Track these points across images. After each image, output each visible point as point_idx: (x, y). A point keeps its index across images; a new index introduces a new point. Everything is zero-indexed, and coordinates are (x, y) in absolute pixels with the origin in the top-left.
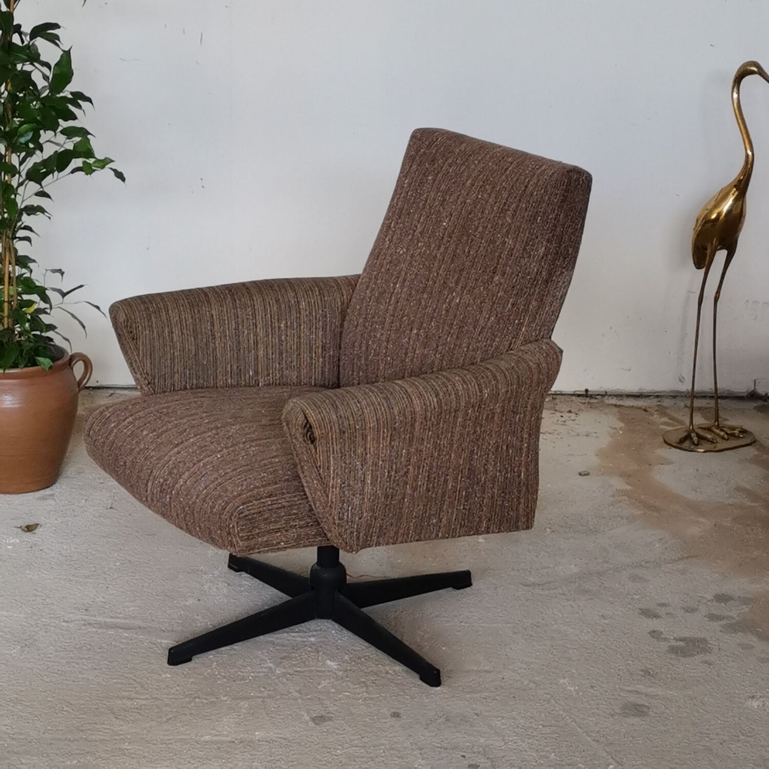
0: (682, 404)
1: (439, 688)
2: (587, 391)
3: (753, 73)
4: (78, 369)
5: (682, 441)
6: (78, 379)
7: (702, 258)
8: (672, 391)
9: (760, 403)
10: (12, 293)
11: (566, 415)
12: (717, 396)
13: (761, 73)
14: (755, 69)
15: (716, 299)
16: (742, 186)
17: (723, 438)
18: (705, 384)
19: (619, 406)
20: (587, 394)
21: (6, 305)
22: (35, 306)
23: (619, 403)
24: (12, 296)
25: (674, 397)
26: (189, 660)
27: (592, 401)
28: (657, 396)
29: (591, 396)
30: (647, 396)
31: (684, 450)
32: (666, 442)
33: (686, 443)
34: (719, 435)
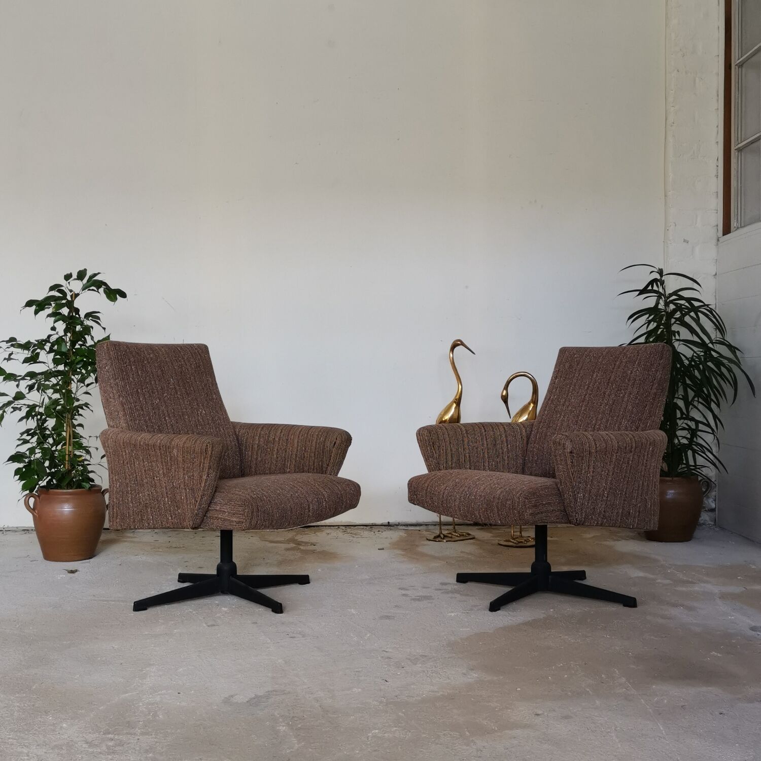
0: (438, 529)
2: (389, 523)
3: (458, 345)
5: (435, 537)
6: (107, 504)
8: (434, 522)
10: (70, 450)
11: (376, 533)
13: (462, 344)
14: (459, 343)
16: (458, 402)
19: (406, 530)
20: (389, 525)
21: (67, 456)
22: (83, 458)
23: (406, 528)
24: (71, 452)
27: (392, 528)
28: (426, 525)
29: (391, 526)
30: (421, 525)
31: (436, 541)
32: (427, 539)
33: (437, 538)
34: (455, 535)
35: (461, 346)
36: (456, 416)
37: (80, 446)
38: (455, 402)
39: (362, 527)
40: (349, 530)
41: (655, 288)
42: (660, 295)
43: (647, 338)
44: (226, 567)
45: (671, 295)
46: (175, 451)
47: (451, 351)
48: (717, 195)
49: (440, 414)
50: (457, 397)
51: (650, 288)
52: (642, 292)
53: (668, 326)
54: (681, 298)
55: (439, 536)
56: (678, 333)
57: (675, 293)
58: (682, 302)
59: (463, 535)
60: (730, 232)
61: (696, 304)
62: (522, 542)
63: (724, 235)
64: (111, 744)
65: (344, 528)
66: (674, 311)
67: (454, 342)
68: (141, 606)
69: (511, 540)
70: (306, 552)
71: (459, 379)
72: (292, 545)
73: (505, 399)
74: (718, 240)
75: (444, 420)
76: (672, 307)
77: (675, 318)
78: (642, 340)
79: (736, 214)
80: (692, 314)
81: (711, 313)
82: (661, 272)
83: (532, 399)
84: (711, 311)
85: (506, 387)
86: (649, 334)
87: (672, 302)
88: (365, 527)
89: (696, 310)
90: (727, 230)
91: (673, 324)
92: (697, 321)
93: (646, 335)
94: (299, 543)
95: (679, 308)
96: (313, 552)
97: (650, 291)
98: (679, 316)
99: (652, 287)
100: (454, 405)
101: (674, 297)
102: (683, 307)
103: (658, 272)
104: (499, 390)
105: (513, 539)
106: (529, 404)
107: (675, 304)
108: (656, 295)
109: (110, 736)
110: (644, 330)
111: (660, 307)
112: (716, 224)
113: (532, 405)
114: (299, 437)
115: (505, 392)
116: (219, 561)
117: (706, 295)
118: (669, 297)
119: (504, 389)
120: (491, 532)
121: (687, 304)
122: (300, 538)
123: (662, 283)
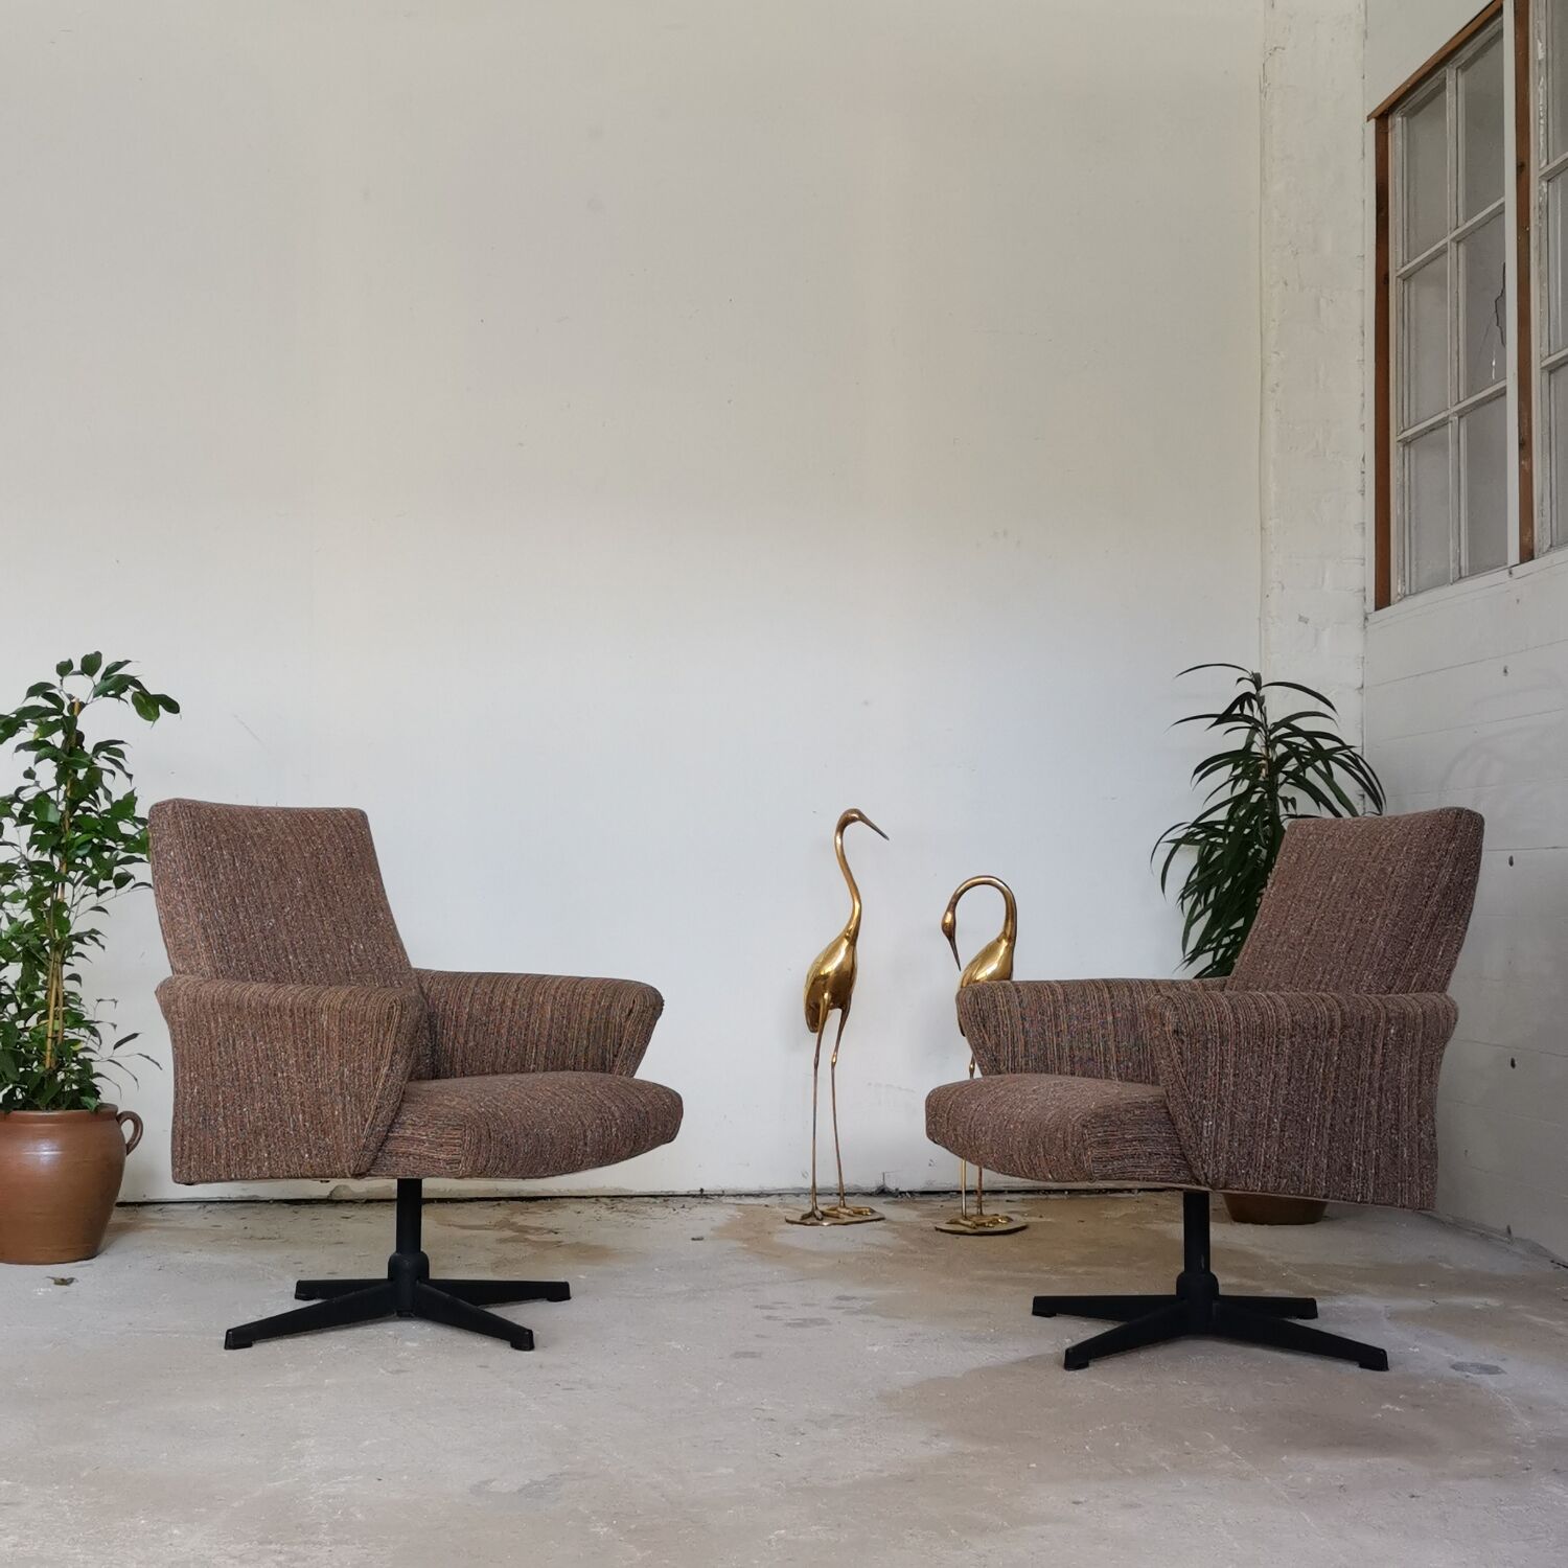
0: (807, 1201)
1: (531, 1353)
2: (702, 1190)
3: (854, 820)
4: (127, 1128)
5: (804, 1217)
6: (127, 1142)
7: (815, 1020)
8: (794, 1189)
9: (891, 1199)
10: (56, 1028)
11: (680, 1210)
12: (843, 1194)
13: (863, 819)
14: (855, 815)
15: (833, 1065)
16: (853, 938)
17: (849, 1215)
18: (827, 1180)
19: (739, 1204)
20: (702, 1195)
21: (50, 1040)
22: (83, 1045)
23: (738, 1202)
24: (57, 1032)
25: (798, 1195)
26: (249, 1345)
27: (708, 1201)
28: (780, 1195)
29: (706, 1196)
30: (769, 1195)
31: (806, 1225)
32: (787, 1221)
33: (809, 1218)
34: (845, 1214)
35: (859, 823)
36: (847, 968)
37: (78, 1021)
38: (847, 938)
39: (646, 1199)
40: (620, 1206)
41: (1247, 711)
42: (1255, 726)
43: (1231, 813)
44: (407, 1263)
45: (1277, 726)
46: (324, 1018)
47: (837, 831)
48: (1364, 529)
49: (816, 962)
50: (852, 927)
51: (1237, 711)
52: (1222, 719)
53: (1272, 787)
54: (1297, 732)
55: (811, 1215)
56: (1293, 801)
57: (1286, 722)
58: (1300, 740)
59: (860, 1213)
60: (1390, 605)
61: (1326, 744)
62: (983, 1225)
63: (1377, 608)
64: (281, 1558)
65: (607, 1201)
66: (1285, 758)
67: (845, 813)
68: (240, 1338)
69: (962, 1221)
70: (545, 1245)
71: (853, 890)
72: (508, 1233)
73: (950, 932)
74: (1366, 619)
75: (822, 973)
76: (1281, 749)
77: (1285, 773)
78: (1221, 815)
79: (1401, 566)
80: (1319, 764)
81: (1354, 764)
82: (1256, 680)
83: (1004, 933)
84: (1355, 759)
85: (952, 907)
86: (1238, 802)
87: (1279, 739)
88: (653, 1200)
89: (1327, 756)
90: (1383, 599)
91: (1282, 784)
92: (1328, 777)
93: (1230, 805)
94: (523, 1230)
95: (1293, 751)
96: (558, 1244)
97: (1236, 718)
98: (1293, 767)
99: (1242, 709)
100: (846, 943)
101: (1284, 731)
102: (1301, 749)
103: (1251, 680)
104: (937, 914)
105: (966, 1218)
106: (999, 941)
107: (1287, 744)
108: (1248, 725)
109: (273, 1547)
110: (1225, 794)
111: (1255, 748)
112: (1362, 588)
113: (1004, 943)
114: (555, 998)
115: (949, 916)
116: (393, 1249)
117: (1345, 726)
118: (1271, 732)
119: (948, 910)
120: (915, 1209)
121: (1308, 745)
122: (519, 1220)
123: (1261, 702)
